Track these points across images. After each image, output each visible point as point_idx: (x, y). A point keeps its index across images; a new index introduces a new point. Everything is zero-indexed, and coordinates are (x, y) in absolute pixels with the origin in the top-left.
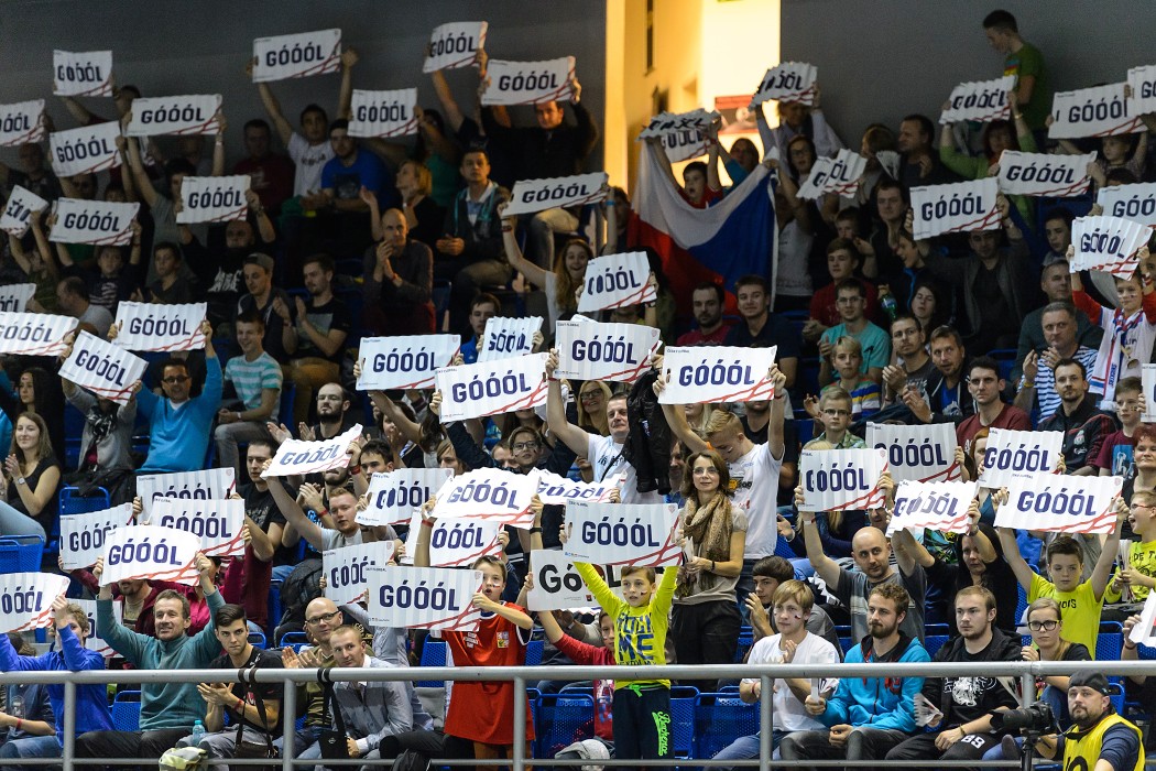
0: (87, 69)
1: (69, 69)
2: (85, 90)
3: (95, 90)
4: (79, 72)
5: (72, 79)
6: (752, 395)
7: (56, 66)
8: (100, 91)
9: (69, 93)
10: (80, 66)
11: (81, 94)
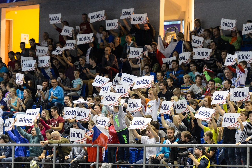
0: (56, 18)
1: (52, 18)
2: (56, 22)
3: (58, 22)
4: (55, 18)
5: (53, 20)
6: (149, 86)
7: (50, 18)
8: (59, 22)
9: (53, 23)
10: (55, 17)
11: (55, 23)
